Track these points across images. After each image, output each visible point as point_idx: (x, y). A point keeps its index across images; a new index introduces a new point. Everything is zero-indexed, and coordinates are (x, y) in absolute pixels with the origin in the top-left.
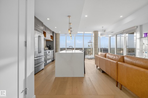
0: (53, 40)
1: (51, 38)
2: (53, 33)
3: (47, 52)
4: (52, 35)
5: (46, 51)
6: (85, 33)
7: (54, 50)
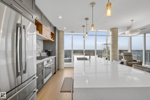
0: (55, 40)
1: (52, 38)
2: (55, 28)
3: (45, 63)
4: (53, 32)
5: (43, 60)
6: (98, 31)
7: (56, 56)
